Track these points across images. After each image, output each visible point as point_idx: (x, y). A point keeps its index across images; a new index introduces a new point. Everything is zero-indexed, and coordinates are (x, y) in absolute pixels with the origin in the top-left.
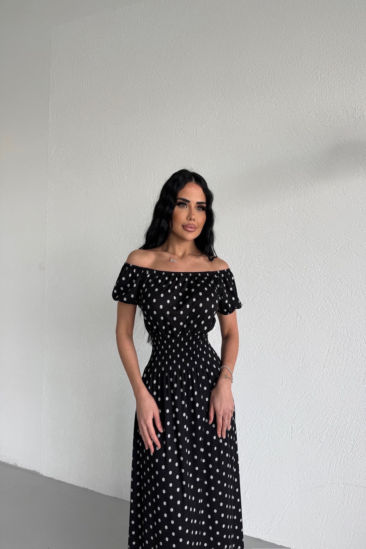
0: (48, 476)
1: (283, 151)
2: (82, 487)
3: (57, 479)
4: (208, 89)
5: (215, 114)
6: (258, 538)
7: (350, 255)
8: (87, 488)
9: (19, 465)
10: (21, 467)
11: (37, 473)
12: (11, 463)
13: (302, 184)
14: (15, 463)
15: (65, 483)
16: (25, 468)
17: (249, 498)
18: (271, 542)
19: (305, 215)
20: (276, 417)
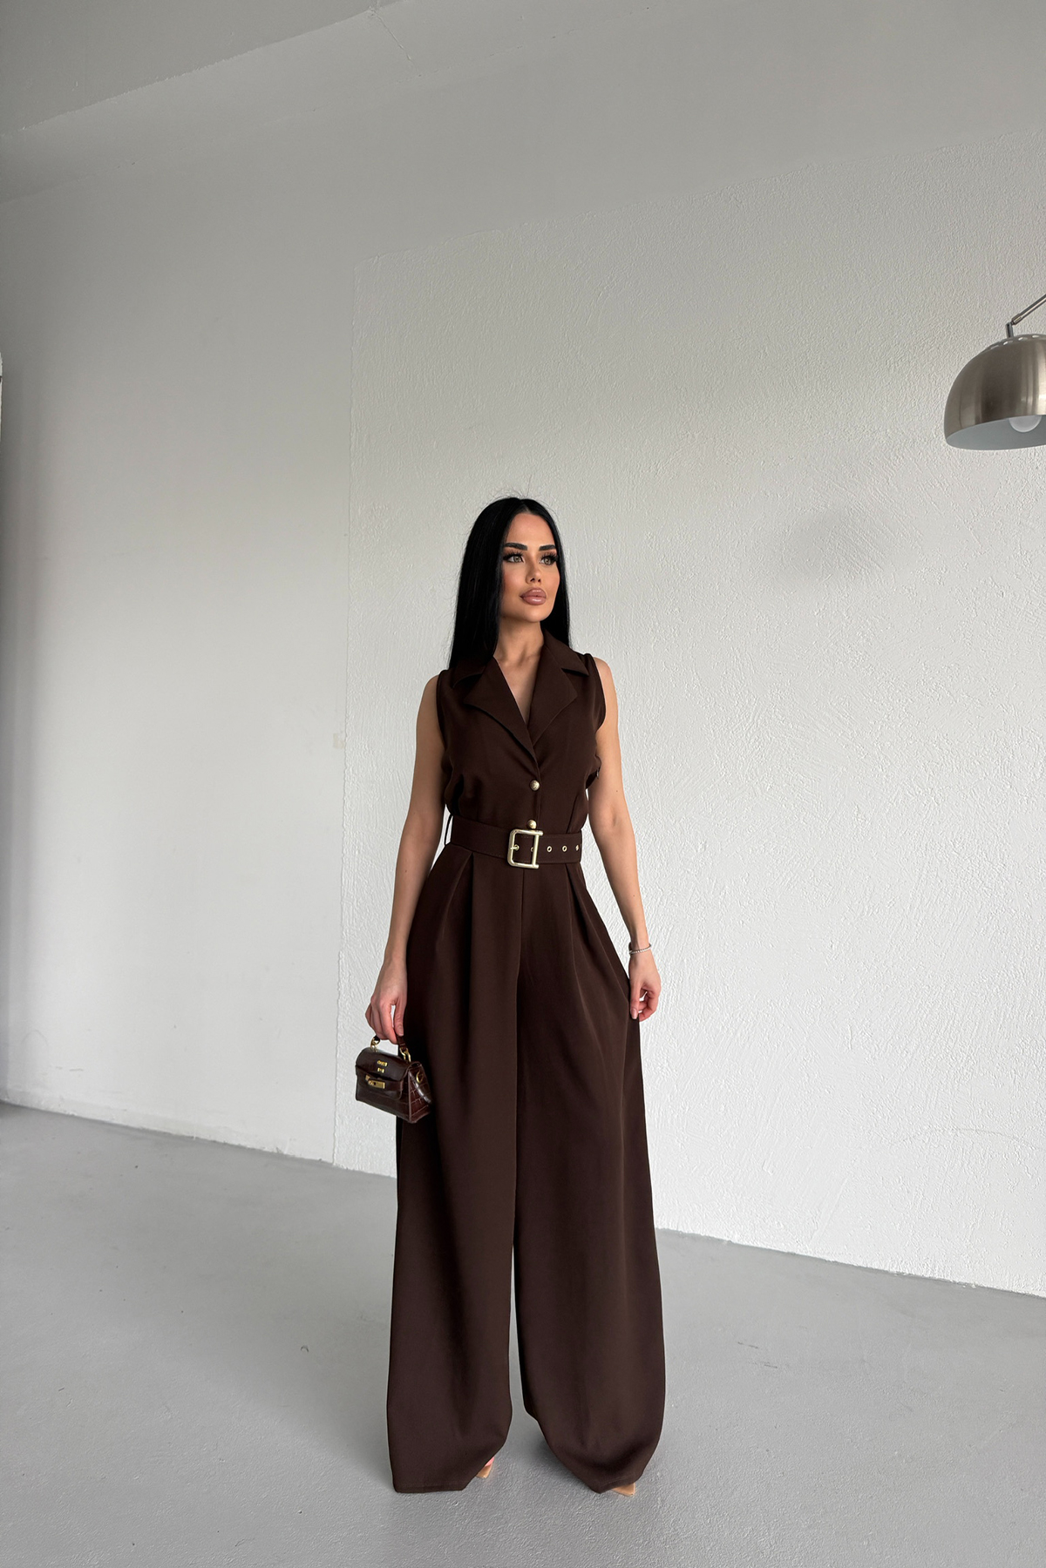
0: (352, 1169)
1: (826, 506)
3: (369, 1172)
4: (679, 388)
5: (693, 436)
6: (790, 1251)
7: (955, 696)
9: (285, 1153)
10: (291, 1155)
11: (327, 1165)
12: (268, 1148)
13: (862, 567)
14: (276, 1148)
16: (299, 1156)
17: (771, 1174)
18: (816, 1256)
19: (870, 624)
20: (820, 1010)
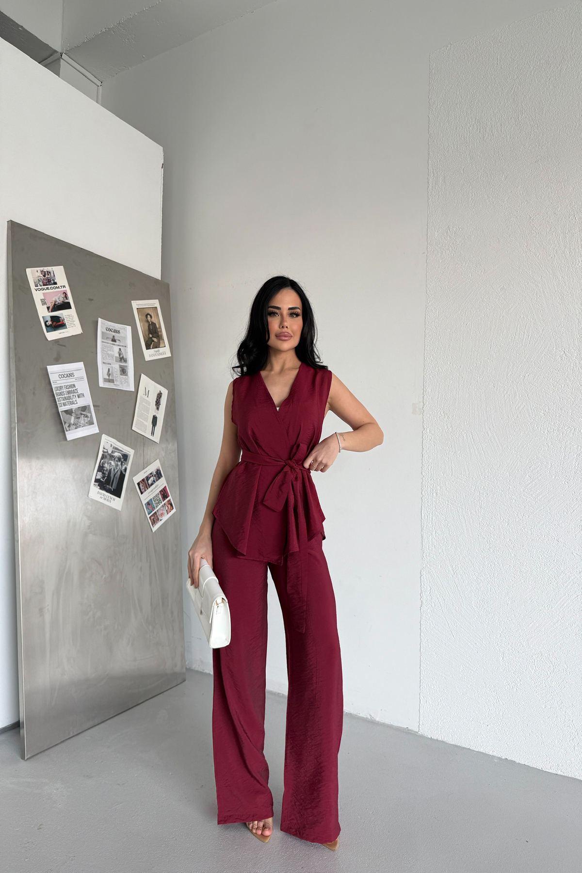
0: (435, 738)
2: (503, 758)
8: (513, 759)
9: (377, 719)
10: (383, 722)
11: (413, 732)
12: (363, 714)
14: (370, 715)
15: (469, 749)
16: (388, 723)
